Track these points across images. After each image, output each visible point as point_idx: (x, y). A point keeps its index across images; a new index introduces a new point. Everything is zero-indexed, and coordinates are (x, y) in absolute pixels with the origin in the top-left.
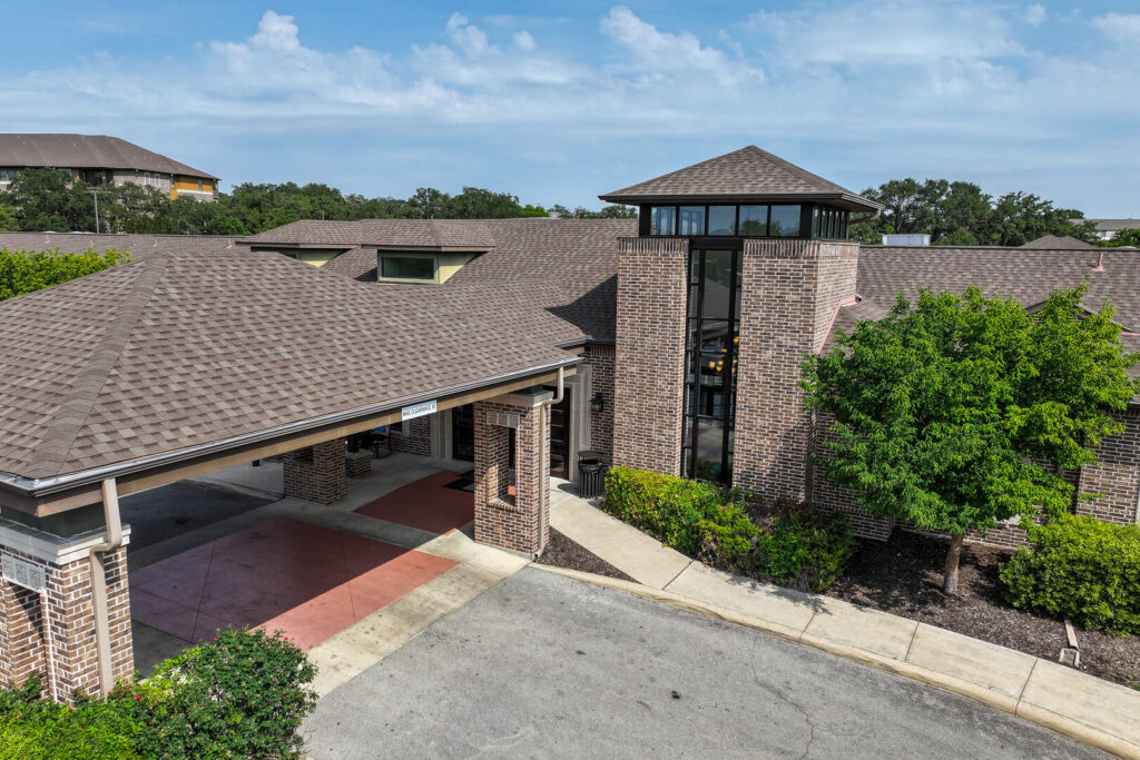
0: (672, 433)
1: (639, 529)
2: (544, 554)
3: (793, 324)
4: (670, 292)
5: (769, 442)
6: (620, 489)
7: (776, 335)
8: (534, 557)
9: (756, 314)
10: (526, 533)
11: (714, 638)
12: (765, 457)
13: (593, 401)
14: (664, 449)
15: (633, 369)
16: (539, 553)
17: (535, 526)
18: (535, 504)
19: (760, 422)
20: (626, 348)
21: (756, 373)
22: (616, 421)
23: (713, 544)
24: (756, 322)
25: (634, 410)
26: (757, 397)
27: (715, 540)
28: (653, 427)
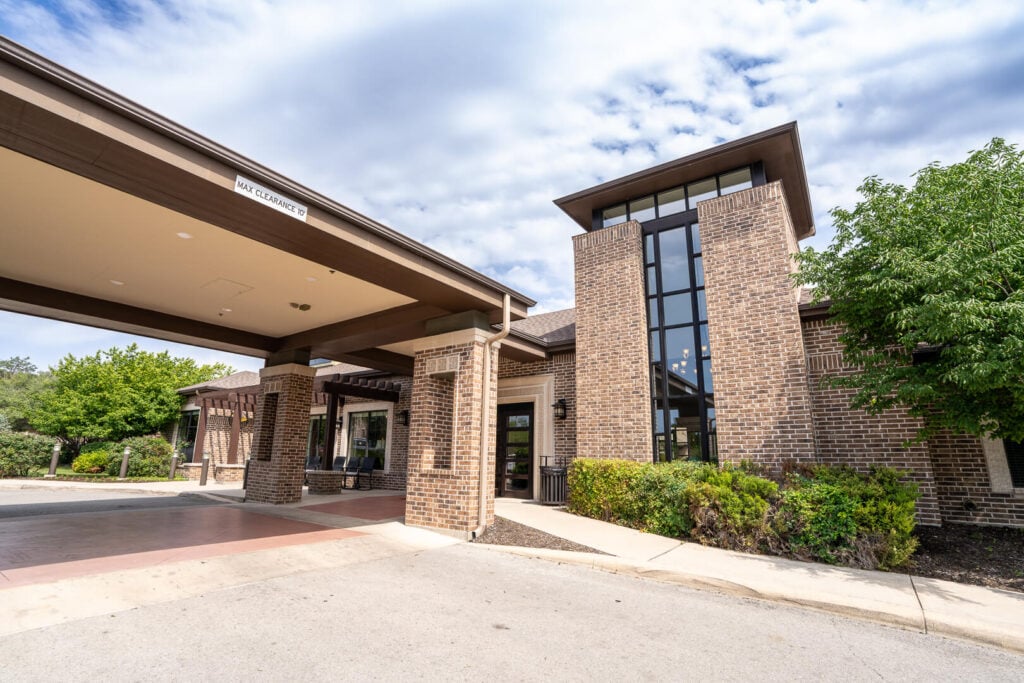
0: (641, 416)
1: (609, 521)
2: (485, 533)
3: (765, 268)
4: (627, 271)
5: (758, 405)
6: (585, 478)
7: (746, 284)
8: (470, 537)
9: (721, 269)
10: (462, 503)
11: (754, 617)
12: (756, 424)
13: (556, 406)
14: (633, 436)
15: (595, 356)
16: (479, 532)
17: (474, 493)
18: (474, 463)
19: (743, 384)
20: (586, 337)
21: (730, 330)
22: (579, 414)
23: (712, 512)
24: (722, 277)
25: (597, 399)
26: (735, 356)
27: (714, 507)
28: (619, 413)
